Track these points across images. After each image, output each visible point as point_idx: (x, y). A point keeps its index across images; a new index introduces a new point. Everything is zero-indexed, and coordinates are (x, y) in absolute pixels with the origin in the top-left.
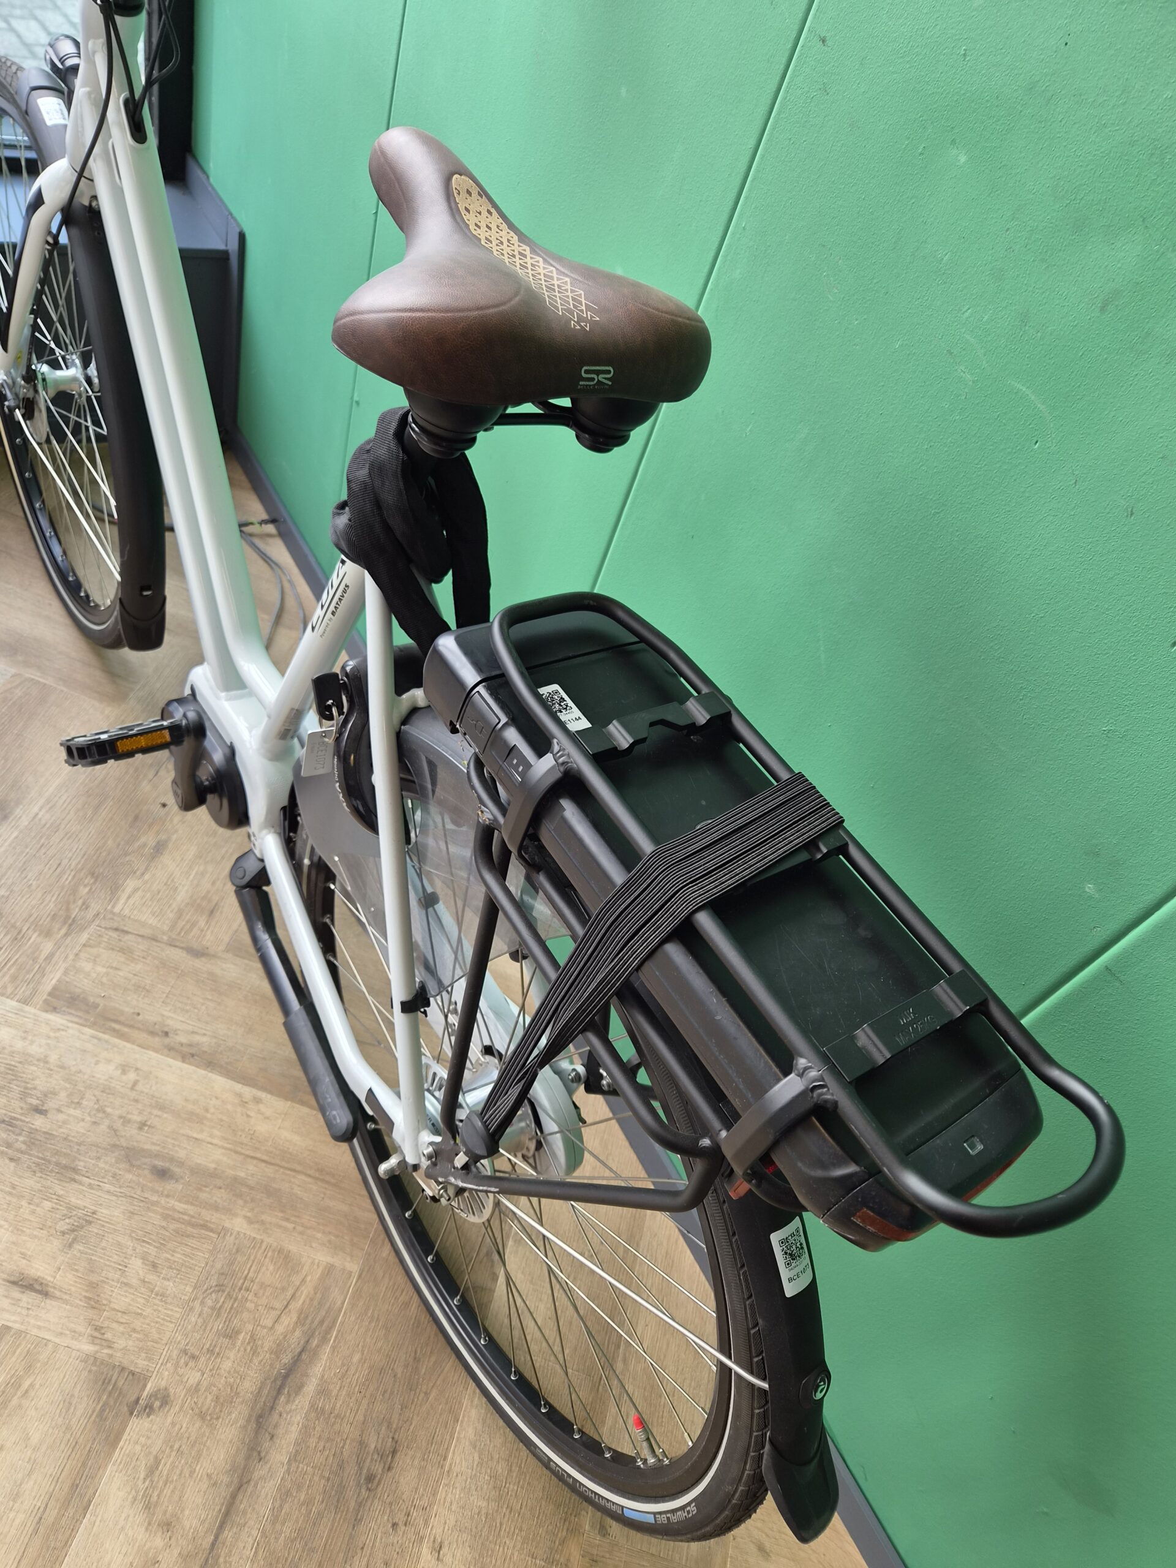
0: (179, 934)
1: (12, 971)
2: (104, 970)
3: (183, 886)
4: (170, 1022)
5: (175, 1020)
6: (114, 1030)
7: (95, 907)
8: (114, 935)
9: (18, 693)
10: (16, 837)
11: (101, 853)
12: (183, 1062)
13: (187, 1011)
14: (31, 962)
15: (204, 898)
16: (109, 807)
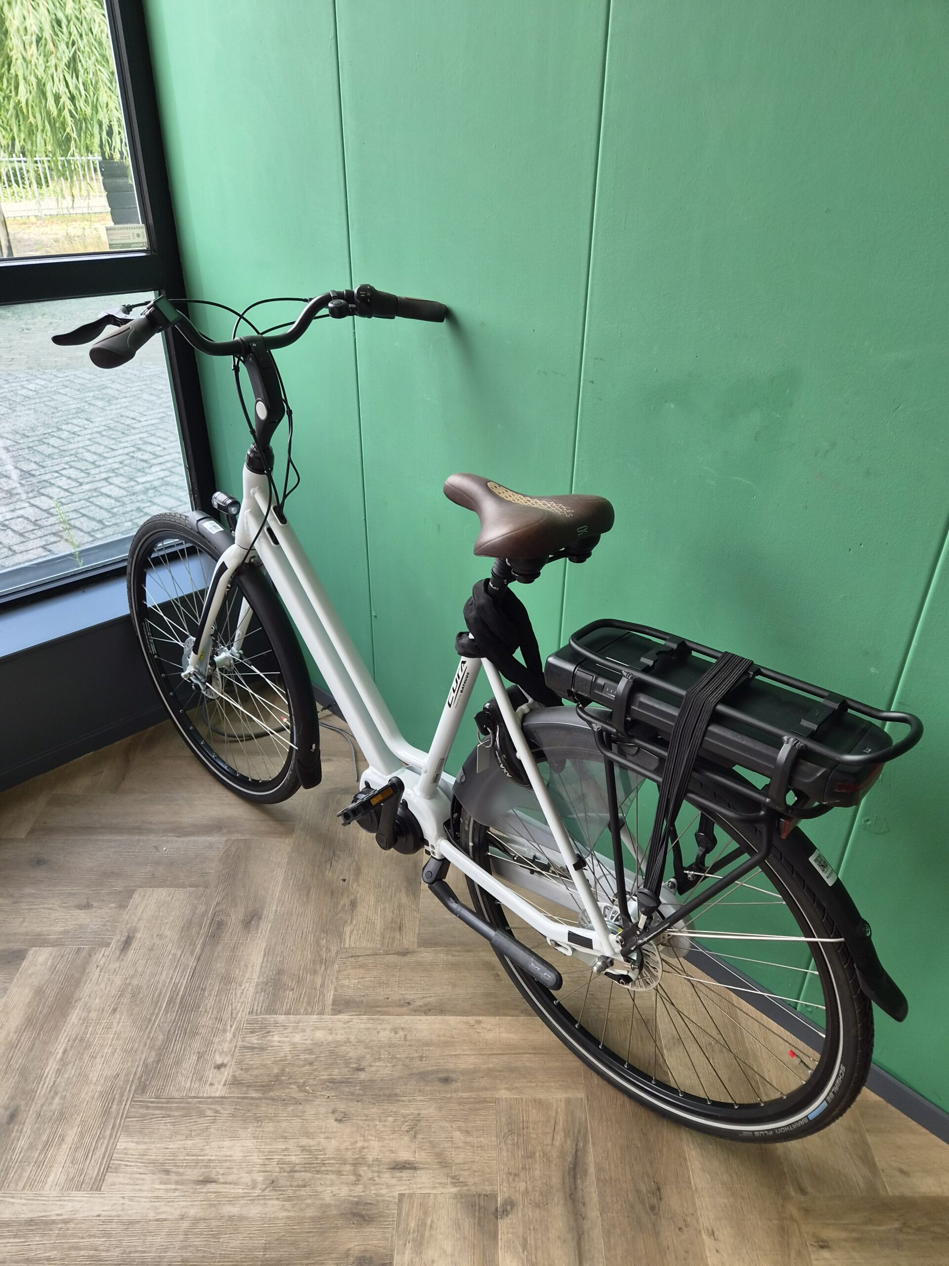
0: (388, 946)
1: (306, 999)
2: (356, 981)
3: (377, 920)
4: (407, 996)
5: (410, 995)
6: (379, 1012)
7: (334, 949)
8: (352, 960)
9: (233, 849)
10: (271, 927)
11: (322, 919)
12: (426, 1015)
13: (414, 987)
14: (314, 991)
15: (392, 922)
16: (314, 892)
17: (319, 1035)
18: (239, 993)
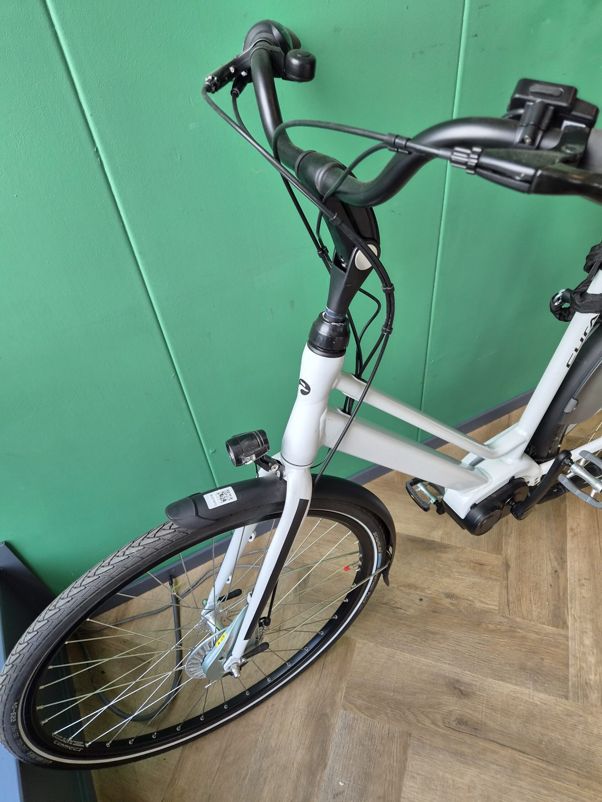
0: (499, 576)
2: (533, 606)
3: (470, 580)
4: (549, 571)
5: (547, 569)
6: (564, 594)
7: (498, 619)
8: (511, 606)
10: (469, 671)
11: (464, 624)
12: (567, 562)
13: (540, 565)
14: (544, 641)
16: (432, 628)
17: (588, 641)
18: (545, 707)
